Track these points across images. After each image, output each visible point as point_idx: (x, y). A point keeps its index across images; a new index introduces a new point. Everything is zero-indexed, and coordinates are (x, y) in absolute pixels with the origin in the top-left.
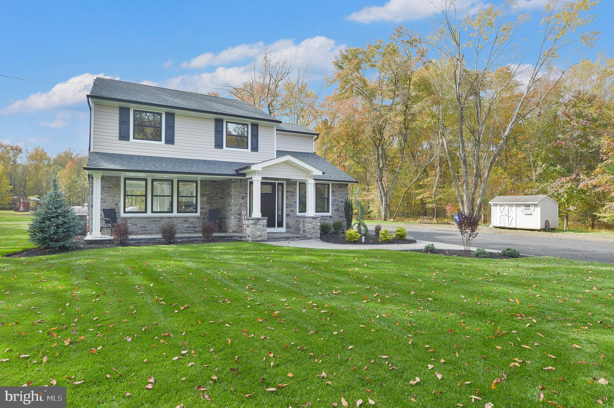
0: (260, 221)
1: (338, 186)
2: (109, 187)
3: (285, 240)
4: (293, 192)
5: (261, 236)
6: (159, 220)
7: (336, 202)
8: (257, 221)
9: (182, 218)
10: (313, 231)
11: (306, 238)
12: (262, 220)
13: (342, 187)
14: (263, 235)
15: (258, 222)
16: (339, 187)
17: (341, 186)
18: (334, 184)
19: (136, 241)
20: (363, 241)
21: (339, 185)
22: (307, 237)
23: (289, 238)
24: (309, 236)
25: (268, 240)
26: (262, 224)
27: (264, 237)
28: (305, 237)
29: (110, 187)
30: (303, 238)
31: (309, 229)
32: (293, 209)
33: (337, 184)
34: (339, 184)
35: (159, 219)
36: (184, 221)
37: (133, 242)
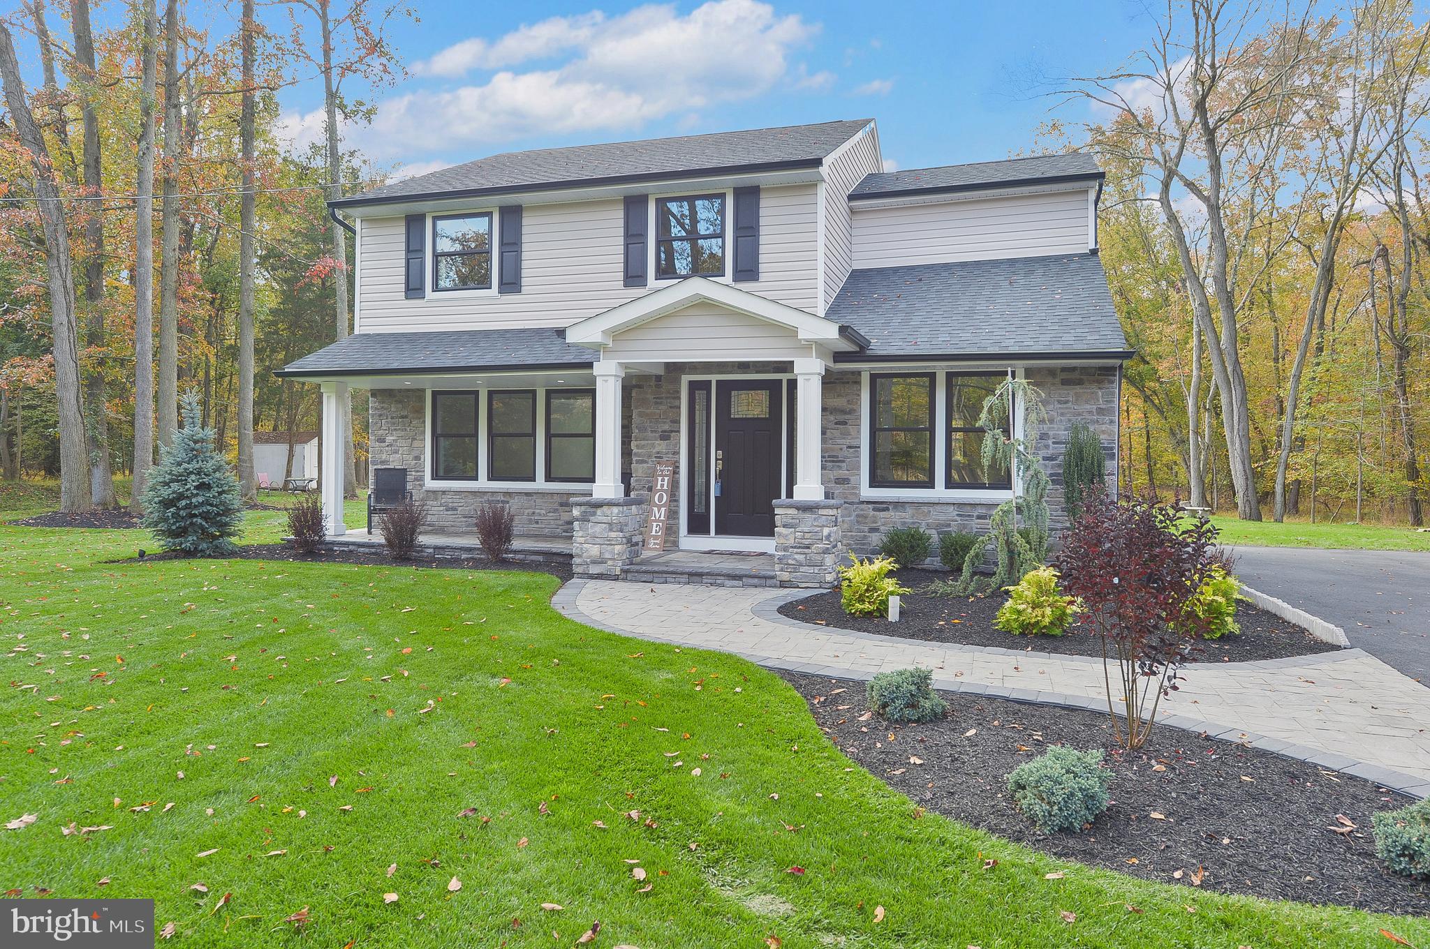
0: (599, 511)
1: (1058, 380)
2: (402, 417)
3: (685, 583)
4: (843, 412)
5: (602, 561)
6: (502, 499)
7: (1047, 447)
8: (589, 510)
9: (555, 497)
10: (801, 558)
11: (769, 582)
12: (605, 508)
13: (1080, 382)
14: (607, 556)
15: (594, 514)
16: (1065, 382)
17: (1076, 375)
18: (1039, 370)
19: (373, 550)
20: (893, 615)
21: (1065, 376)
22: (772, 577)
23: (701, 575)
24: (785, 576)
25: (623, 575)
26: (605, 519)
27: (610, 563)
28: (765, 578)
29: (406, 417)
30: (756, 581)
31: (785, 549)
32: (843, 473)
33: (1051, 372)
34: (1064, 369)
35: (504, 497)
36: (562, 505)
37: (367, 550)
